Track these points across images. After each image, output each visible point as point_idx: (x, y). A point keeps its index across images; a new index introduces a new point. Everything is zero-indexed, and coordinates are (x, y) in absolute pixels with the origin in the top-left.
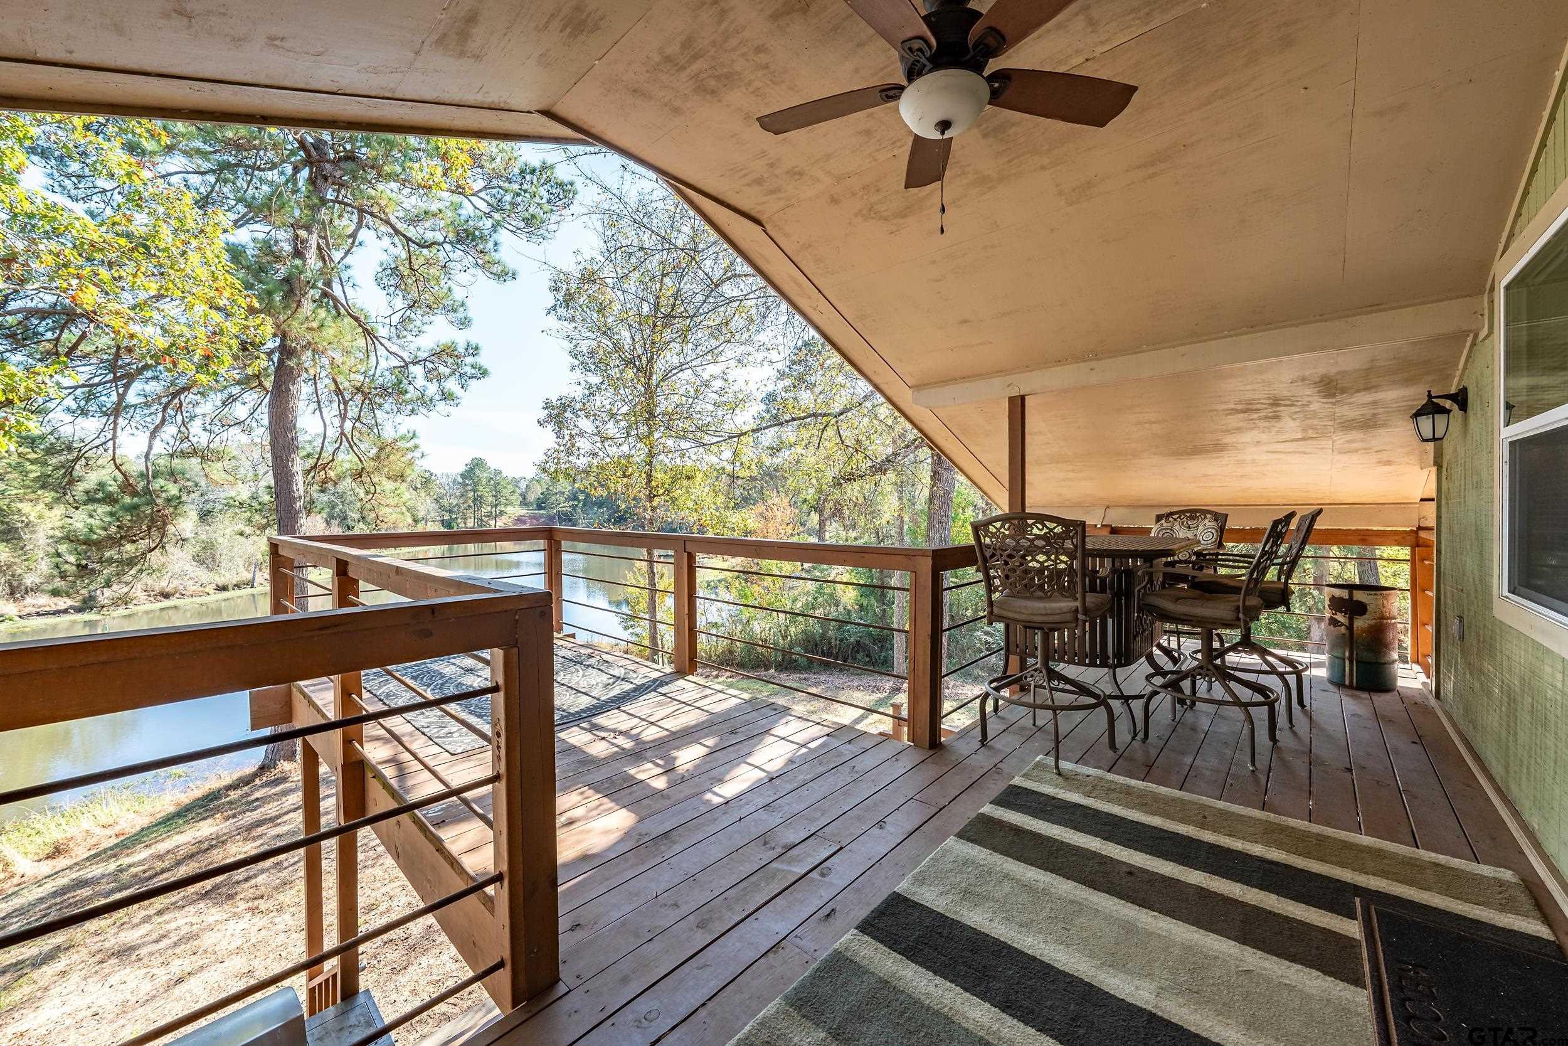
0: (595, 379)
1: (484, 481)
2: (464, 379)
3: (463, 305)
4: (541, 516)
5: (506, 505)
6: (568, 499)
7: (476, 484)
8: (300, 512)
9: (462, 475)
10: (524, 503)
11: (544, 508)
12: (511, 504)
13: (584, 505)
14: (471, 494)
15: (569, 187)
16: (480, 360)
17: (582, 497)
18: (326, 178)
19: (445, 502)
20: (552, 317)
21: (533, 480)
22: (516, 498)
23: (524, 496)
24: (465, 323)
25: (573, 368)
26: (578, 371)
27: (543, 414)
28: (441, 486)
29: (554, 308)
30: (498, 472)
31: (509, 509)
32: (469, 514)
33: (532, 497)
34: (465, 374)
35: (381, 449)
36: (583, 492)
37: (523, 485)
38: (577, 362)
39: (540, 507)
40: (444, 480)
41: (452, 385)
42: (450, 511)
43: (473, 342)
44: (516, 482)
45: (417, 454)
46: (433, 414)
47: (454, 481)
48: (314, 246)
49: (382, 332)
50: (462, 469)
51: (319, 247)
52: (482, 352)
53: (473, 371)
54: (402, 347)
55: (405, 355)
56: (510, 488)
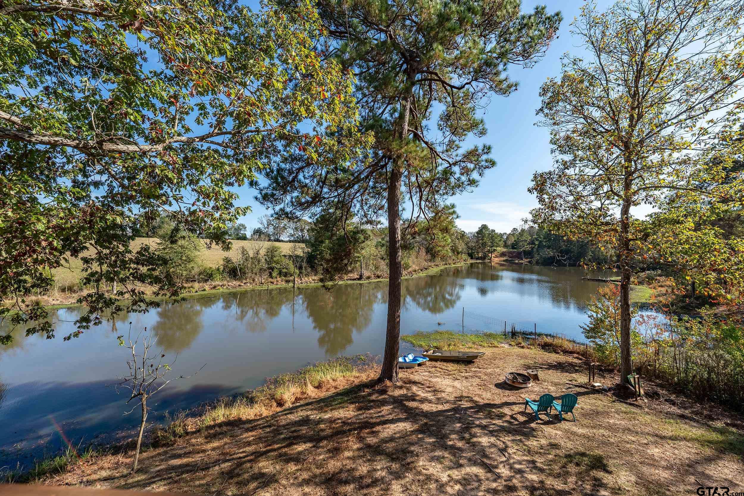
0: (568, 158)
1: (487, 235)
2: (481, 170)
3: (482, 122)
4: (514, 252)
5: (497, 247)
6: (529, 244)
7: (483, 237)
8: (398, 248)
9: (477, 233)
10: (506, 246)
11: (515, 248)
12: (499, 246)
13: (539, 247)
14: (481, 241)
15: (556, 17)
16: (491, 156)
17: (537, 243)
18: (414, 71)
19: (470, 244)
20: (541, 114)
21: (510, 234)
22: (502, 243)
23: (505, 242)
24: (483, 133)
25: (552, 151)
26: (557, 152)
27: (532, 184)
28: (468, 238)
29: (541, 110)
30: (493, 231)
31: (499, 249)
32: (480, 250)
33: (509, 243)
34: (482, 166)
35: (437, 214)
36: (537, 240)
37: (505, 237)
38: (555, 147)
39: (513, 248)
40: (469, 235)
41: (475, 175)
42: (472, 249)
43: (488, 144)
44: (501, 235)
45: (455, 216)
46: (464, 193)
47: (474, 235)
48: (408, 109)
49: (439, 149)
50: (477, 230)
51: (410, 108)
52: (492, 150)
53: (487, 164)
54: (448, 156)
55: (451, 161)
56: (499, 238)
